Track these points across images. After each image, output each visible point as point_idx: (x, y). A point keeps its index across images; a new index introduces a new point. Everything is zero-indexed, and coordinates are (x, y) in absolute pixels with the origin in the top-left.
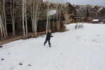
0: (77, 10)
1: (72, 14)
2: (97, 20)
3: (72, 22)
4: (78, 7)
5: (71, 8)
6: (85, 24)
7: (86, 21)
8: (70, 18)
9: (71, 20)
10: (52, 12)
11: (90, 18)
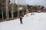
1: (30, 9)
2: (40, 11)
3: (29, 13)
6: (35, 13)
8: (29, 11)
9: (29, 12)
11: (37, 11)
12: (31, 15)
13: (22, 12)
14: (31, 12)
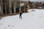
0: (33, 4)
1: (31, 5)
2: (41, 8)
4: (33, 2)
5: (30, 3)
7: (36, 8)
8: (30, 7)
10: (22, 5)
11: (38, 7)
12: (32, 11)
13: (23, 8)
14: (32, 8)
